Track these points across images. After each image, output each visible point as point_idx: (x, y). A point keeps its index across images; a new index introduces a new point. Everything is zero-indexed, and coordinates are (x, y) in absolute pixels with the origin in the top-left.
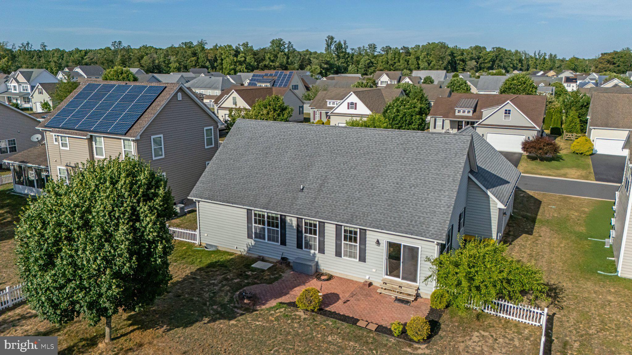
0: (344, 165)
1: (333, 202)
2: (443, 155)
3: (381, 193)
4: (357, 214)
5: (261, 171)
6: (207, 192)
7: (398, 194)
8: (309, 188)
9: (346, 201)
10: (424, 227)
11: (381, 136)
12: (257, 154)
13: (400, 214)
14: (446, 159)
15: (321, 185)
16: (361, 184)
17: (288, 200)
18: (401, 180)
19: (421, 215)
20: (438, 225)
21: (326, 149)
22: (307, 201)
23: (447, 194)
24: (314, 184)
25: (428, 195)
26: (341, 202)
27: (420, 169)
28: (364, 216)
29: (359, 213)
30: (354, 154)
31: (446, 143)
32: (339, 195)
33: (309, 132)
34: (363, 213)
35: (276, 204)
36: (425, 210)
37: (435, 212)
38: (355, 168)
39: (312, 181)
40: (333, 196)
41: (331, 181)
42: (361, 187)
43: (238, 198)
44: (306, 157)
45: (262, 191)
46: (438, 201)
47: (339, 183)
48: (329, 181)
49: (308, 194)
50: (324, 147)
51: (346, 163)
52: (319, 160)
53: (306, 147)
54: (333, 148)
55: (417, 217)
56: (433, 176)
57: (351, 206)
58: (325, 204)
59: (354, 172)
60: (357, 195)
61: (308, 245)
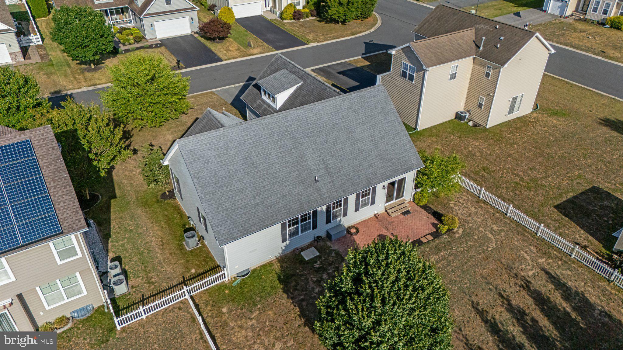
0: (327, 143)
1: (347, 177)
2: (380, 107)
3: (369, 153)
4: (368, 176)
5: (265, 183)
6: (235, 230)
7: (379, 149)
8: (320, 175)
9: (354, 171)
10: (409, 163)
11: (331, 107)
12: (243, 169)
13: (391, 162)
14: (383, 109)
15: (326, 168)
16: (352, 153)
17: (314, 194)
18: (372, 137)
19: (402, 156)
20: (414, 157)
21: (301, 136)
22: (329, 187)
23: (403, 134)
24: (320, 170)
25: (394, 140)
26: (352, 174)
27: (376, 123)
28: (374, 176)
29: (370, 175)
30: (326, 131)
31: (374, 97)
32: (345, 170)
33: (271, 126)
34: (372, 173)
35: (309, 203)
36: (401, 152)
37: (406, 150)
38: (337, 143)
39: (316, 169)
40: (342, 172)
41: (330, 161)
42: (353, 155)
43: (272, 217)
44: (291, 150)
45: (286, 200)
46: (402, 141)
47: (337, 160)
48: (329, 162)
49: (324, 181)
50: (297, 135)
51: (327, 141)
52: (304, 148)
53: (282, 141)
54: (305, 133)
55: (401, 159)
56: (387, 125)
57: (360, 173)
58: (343, 182)
59: (339, 146)
60: (357, 163)
61: (335, 217)
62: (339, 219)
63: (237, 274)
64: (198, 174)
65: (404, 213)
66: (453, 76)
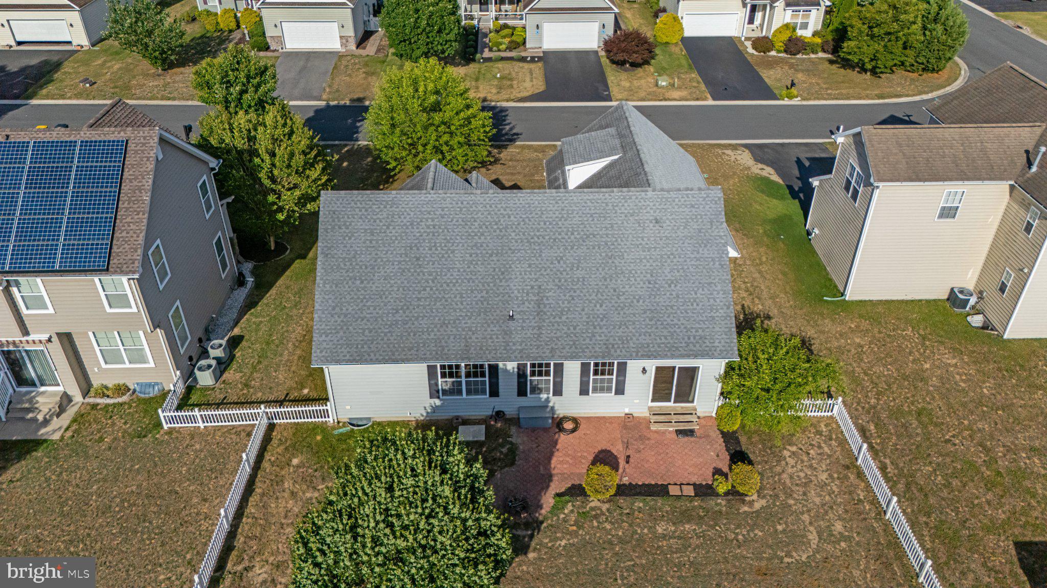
0: (559, 262)
1: (569, 329)
2: (695, 227)
3: (633, 302)
4: (611, 340)
5: (424, 294)
6: (343, 350)
7: (657, 300)
8: (522, 311)
9: (588, 323)
10: (708, 344)
11: (595, 204)
12: (400, 262)
13: (670, 329)
14: (700, 232)
15: (539, 303)
16: (598, 291)
17: (497, 338)
18: (652, 276)
19: (697, 326)
20: (724, 336)
21: (518, 237)
22: (529, 335)
23: (719, 288)
24: (526, 303)
25: (696, 294)
26: (581, 326)
27: (672, 254)
28: (623, 343)
29: (615, 340)
30: (567, 241)
31: (693, 206)
32: (573, 316)
33: (474, 208)
34: (620, 338)
35: (481, 349)
36: (700, 318)
37: (713, 318)
38: (578, 266)
39: (520, 299)
40: (564, 318)
41: (550, 294)
42: (599, 295)
43: (410, 350)
44: (491, 255)
45: (445, 331)
46: (712, 300)
47: (565, 296)
48: (548, 295)
49: (524, 322)
50: (513, 234)
51: (562, 258)
52: (515, 259)
53: (482, 238)
54: (529, 234)
55: (694, 331)
56: (693, 263)
57: (598, 330)
58: (559, 334)
59: (579, 273)
60: (600, 310)
61: (536, 390)
62: (544, 396)
63: (350, 419)
64: (329, 248)
65: (679, 432)
66: (948, 213)
